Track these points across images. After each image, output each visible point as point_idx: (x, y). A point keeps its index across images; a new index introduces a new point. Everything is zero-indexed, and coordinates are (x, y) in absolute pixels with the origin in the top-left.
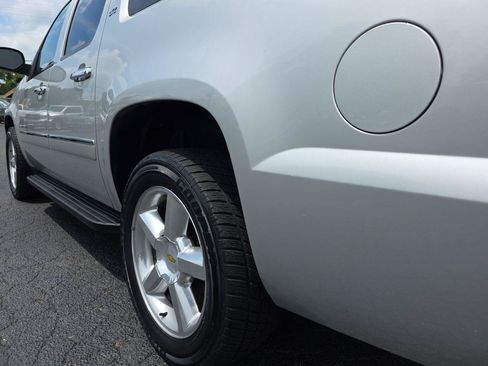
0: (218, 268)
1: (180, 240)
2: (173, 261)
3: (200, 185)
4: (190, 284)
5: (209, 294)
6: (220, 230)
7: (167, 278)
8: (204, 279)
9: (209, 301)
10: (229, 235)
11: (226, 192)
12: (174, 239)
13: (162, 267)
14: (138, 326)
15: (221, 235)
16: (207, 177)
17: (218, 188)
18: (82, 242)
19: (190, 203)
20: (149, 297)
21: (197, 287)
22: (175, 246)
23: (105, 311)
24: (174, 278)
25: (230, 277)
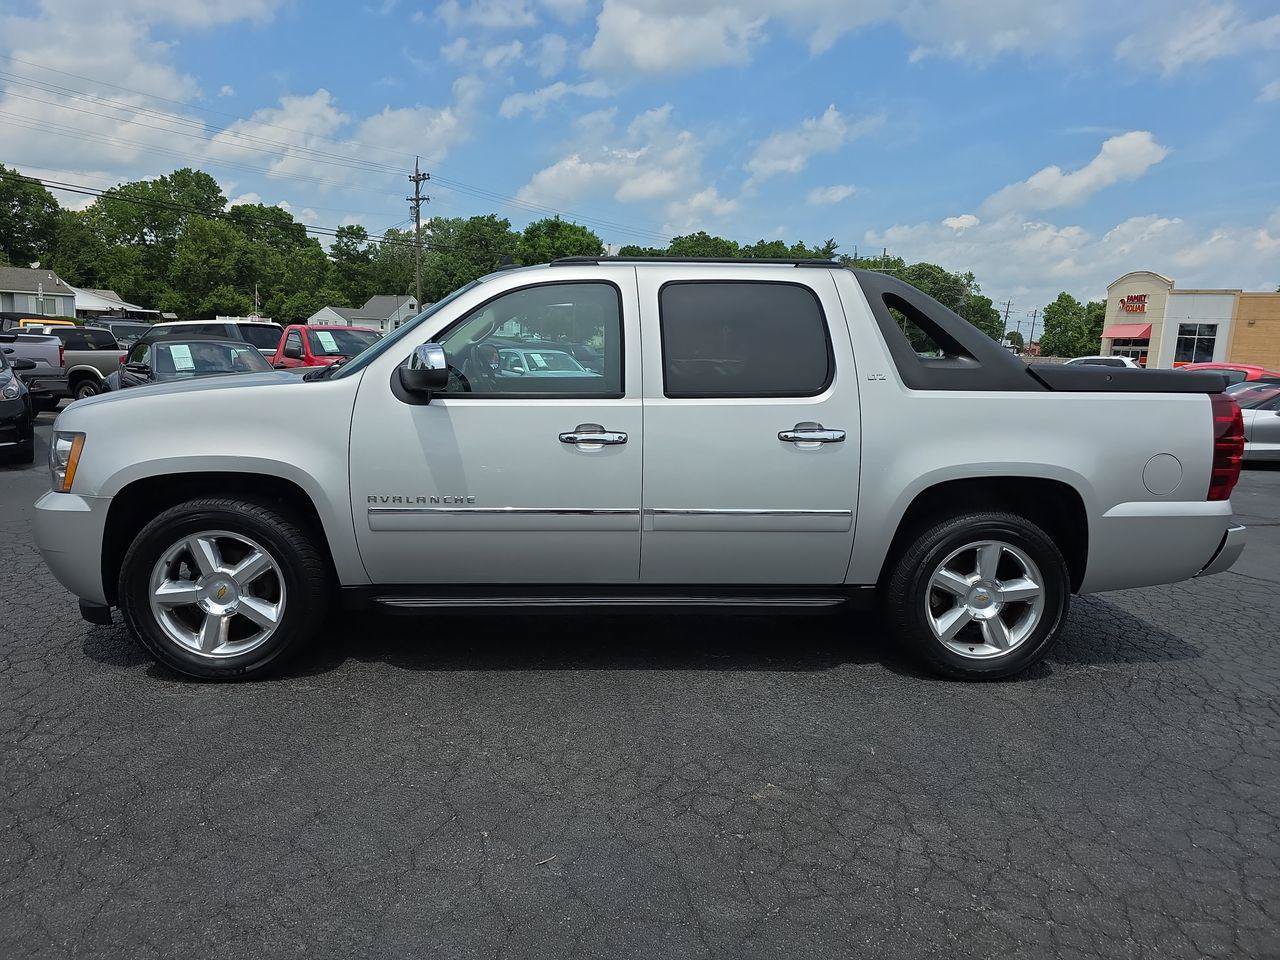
2: (985, 599)
20: (947, 644)
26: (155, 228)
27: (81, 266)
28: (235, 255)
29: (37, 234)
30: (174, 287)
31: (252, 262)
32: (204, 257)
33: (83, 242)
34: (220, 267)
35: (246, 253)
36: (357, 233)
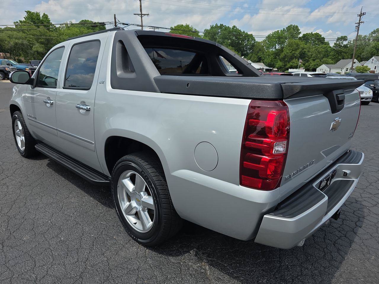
0: (159, 206)
1: (142, 193)
2: (139, 201)
3: (151, 174)
4: (147, 211)
5: (156, 215)
6: (160, 192)
7: (137, 208)
8: (154, 209)
9: (156, 218)
10: (163, 194)
11: (161, 176)
12: (139, 192)
13: (134, 204)
14: (122, 229)
15: (160, 194)
16: (154, 170)
17: (158, 175)
18: (79, 186)
19: (147, 181)
20: (127, 216)
21: (150, 212)
22: (140, 195)
23: (104, 223)
24: (140, 208)
25: (164, 209)
26: (279, 44)
27: (258, 57)
28: (300, 50)
29: (250, 49)
30: (281, 61)
31: (305, 52)
32: (291, 51)
33: (260, 50)
34: (295, 54)
35: (303, 49)
36: (344, 38)
